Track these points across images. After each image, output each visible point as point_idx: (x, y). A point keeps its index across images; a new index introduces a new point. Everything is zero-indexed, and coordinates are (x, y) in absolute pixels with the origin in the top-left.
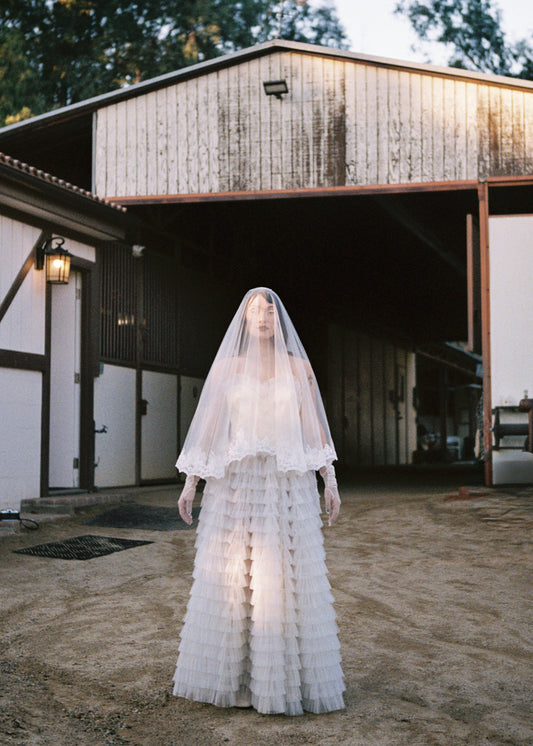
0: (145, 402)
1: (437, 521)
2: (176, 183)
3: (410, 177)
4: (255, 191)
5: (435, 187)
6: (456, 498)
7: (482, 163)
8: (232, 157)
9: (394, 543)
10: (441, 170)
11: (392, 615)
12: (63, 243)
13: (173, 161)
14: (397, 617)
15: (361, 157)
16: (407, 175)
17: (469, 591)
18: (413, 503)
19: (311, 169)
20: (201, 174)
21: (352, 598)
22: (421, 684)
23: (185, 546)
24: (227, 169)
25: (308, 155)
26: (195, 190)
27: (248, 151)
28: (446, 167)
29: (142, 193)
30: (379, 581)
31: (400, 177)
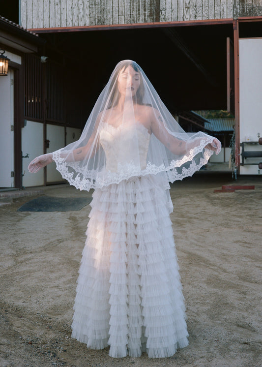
0: (49, 141)
1: (214, 204)
2: (65, 21)
3: (195, 17)
4: (110, 25)
5: (209, 22)
6: (220, 191)
7: (235, 9)
8: (96, 6)
9: (195, 218)
10: (213, 13)
11: (210, 264)
12: (4, 53)
13: (64, 9)
14: (214, 266)
15: (168, 6)
16: (194, 16)
17: (249, 248)
18: (197, 194)
19: (141, 13)
20: (79, 16)
21: (183, 253)
22: (246, 314)
23: (77, 221)
24: (94, 13)
25: (139, 5)
26: (76, 24)
27: (106, 3)
28: (216, 12)
29: (47, 27)
30: (196, 242)
31: (190, 17)
